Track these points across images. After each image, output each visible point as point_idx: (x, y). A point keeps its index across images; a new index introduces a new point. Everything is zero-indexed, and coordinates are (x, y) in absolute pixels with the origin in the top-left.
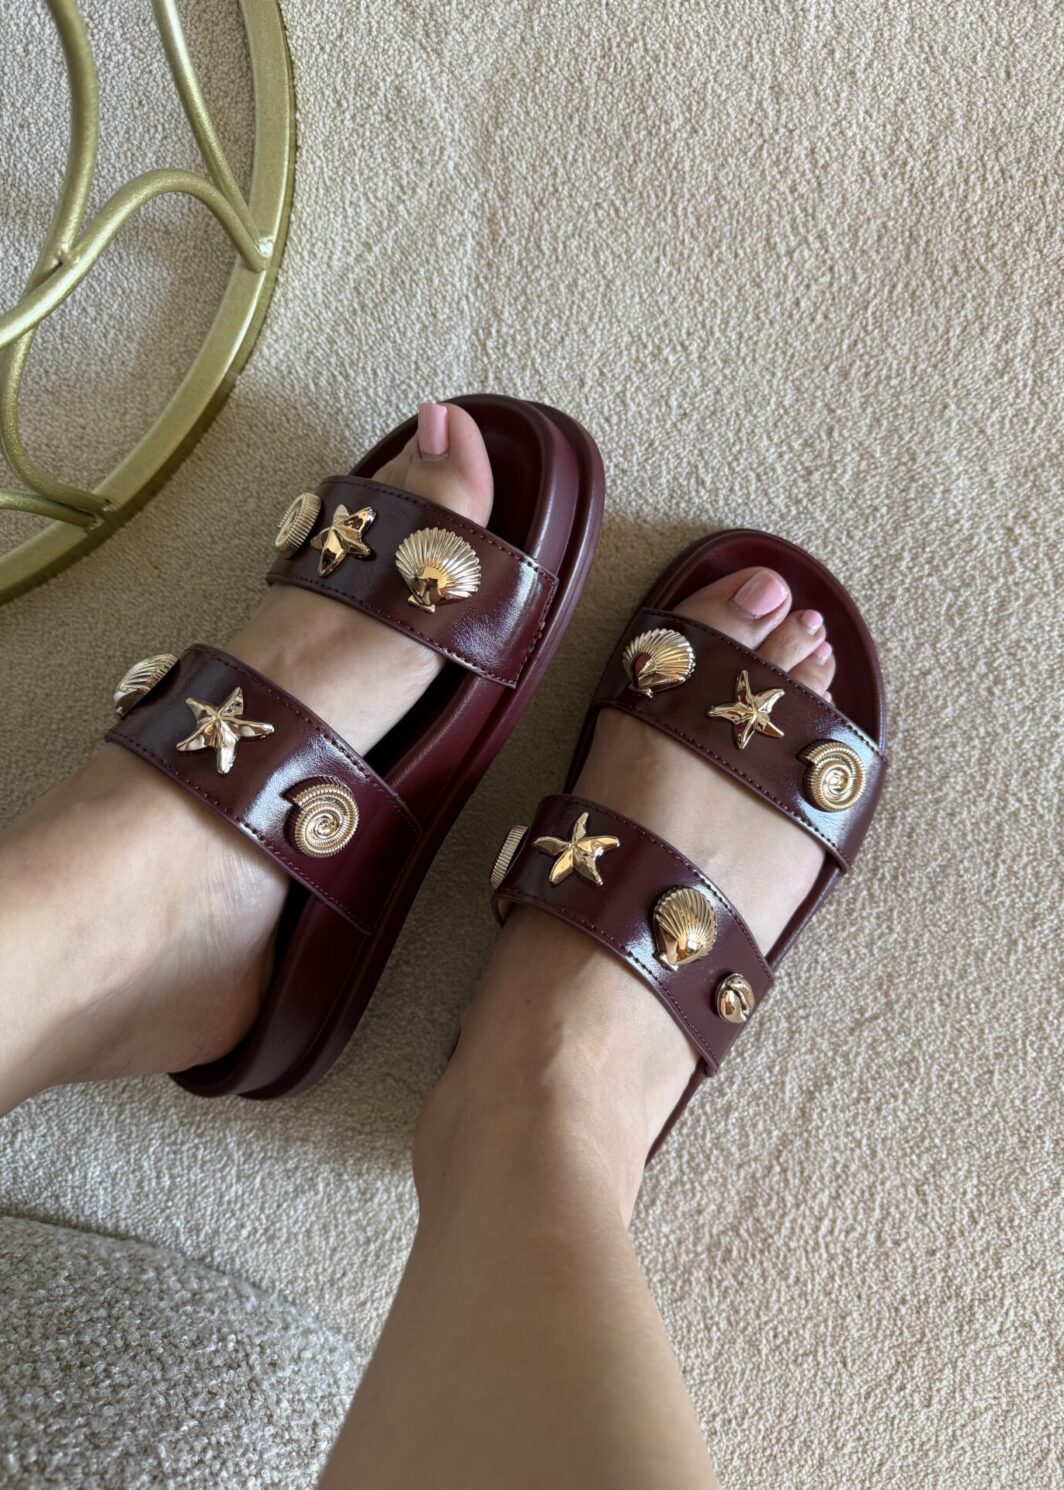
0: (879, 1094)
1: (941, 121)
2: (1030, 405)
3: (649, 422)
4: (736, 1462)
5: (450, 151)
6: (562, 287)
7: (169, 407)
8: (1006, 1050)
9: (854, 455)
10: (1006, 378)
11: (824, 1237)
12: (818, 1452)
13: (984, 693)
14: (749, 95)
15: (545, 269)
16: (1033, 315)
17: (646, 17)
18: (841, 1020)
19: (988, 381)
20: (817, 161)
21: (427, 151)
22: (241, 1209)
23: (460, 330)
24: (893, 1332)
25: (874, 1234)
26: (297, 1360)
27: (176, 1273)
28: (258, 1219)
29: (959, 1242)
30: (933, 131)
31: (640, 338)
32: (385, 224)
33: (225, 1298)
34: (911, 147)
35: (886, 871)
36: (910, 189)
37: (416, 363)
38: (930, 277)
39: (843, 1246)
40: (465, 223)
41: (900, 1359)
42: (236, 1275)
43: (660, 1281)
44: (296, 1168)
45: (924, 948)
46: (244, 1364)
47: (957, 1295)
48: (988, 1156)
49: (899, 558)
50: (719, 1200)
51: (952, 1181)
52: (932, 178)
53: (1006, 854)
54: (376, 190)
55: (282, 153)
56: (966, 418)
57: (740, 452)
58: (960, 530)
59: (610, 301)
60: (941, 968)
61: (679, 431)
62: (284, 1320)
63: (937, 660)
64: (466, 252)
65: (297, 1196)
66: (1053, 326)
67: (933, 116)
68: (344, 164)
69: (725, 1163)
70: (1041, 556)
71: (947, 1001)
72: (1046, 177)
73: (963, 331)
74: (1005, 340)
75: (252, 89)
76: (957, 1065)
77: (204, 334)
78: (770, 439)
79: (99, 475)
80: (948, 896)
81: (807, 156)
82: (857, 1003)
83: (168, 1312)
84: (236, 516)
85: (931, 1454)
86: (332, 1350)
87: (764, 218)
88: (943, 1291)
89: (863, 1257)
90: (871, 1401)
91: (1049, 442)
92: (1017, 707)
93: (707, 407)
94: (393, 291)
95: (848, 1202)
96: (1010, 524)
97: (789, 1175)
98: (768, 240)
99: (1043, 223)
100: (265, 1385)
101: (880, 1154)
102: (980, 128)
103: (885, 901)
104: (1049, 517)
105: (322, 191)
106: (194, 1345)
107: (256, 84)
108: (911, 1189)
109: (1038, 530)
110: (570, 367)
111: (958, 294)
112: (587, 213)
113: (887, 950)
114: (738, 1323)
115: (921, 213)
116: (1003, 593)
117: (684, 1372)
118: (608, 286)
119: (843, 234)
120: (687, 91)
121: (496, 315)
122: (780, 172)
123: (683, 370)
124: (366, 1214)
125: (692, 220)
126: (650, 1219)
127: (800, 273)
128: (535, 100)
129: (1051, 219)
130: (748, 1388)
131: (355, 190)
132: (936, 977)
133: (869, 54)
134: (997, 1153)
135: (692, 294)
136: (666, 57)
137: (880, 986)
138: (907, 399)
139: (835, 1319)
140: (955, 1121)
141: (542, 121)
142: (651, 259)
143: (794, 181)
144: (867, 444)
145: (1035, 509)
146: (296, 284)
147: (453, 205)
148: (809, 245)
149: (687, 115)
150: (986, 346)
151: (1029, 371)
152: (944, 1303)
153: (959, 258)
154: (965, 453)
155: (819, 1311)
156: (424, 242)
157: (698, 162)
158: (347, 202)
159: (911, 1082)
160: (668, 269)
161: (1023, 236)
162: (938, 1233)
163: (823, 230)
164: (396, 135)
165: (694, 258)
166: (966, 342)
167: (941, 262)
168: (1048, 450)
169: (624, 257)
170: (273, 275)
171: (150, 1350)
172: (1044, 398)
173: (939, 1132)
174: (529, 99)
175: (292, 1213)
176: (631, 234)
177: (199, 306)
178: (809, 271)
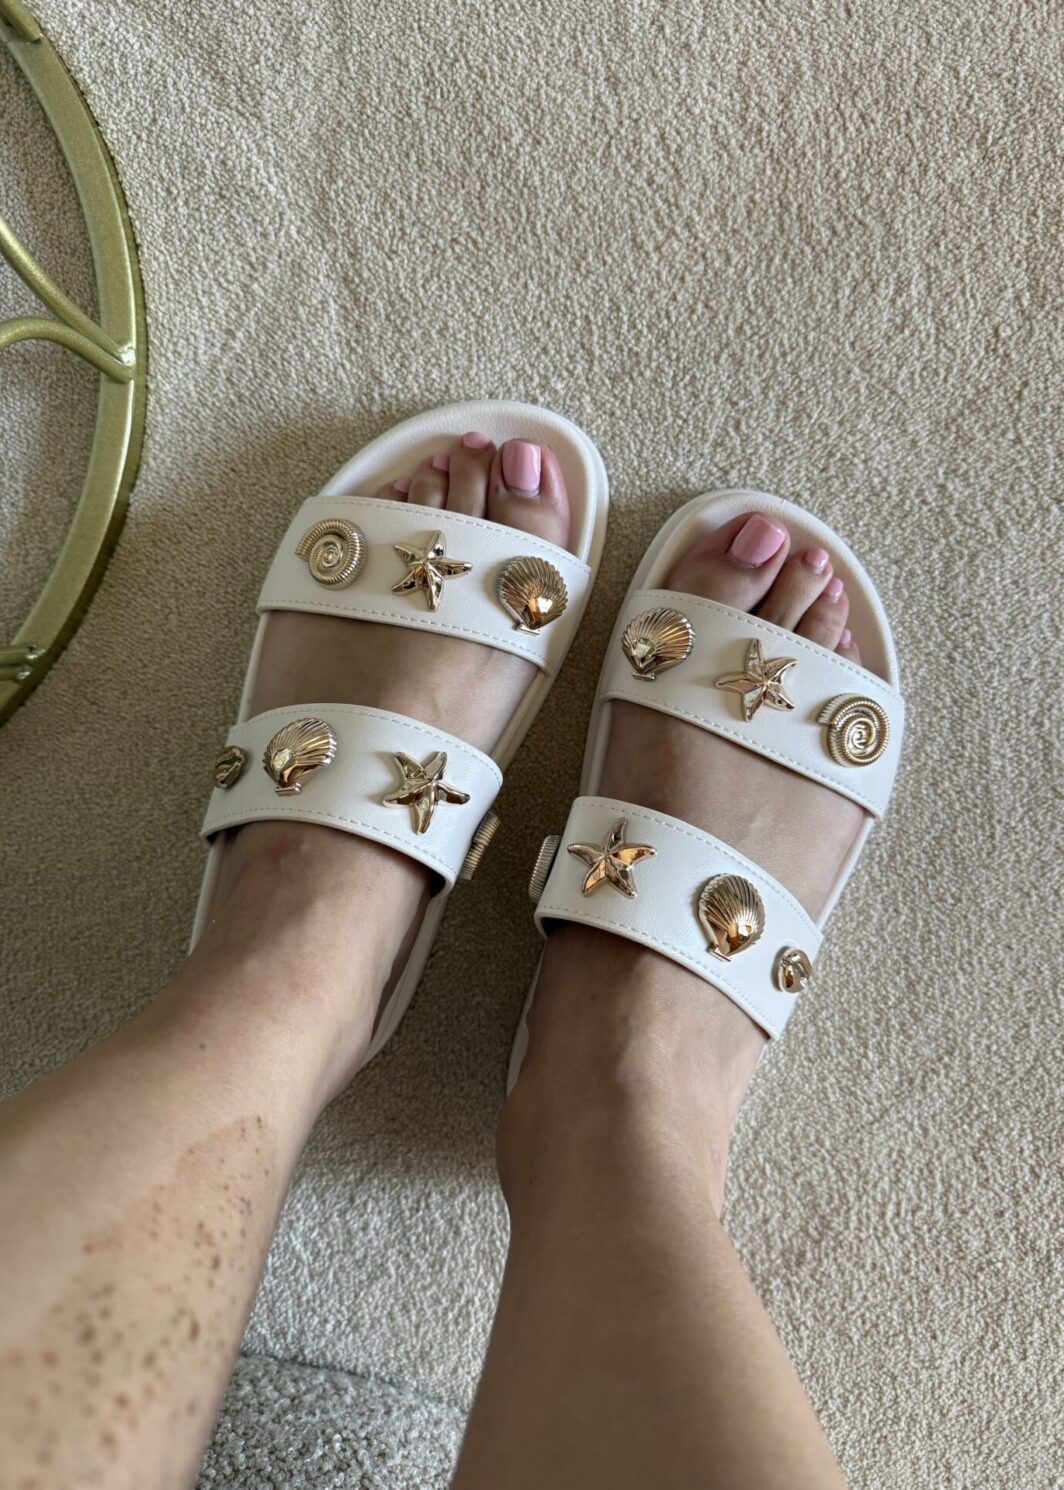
1: (789, 77)
2: (937, 355)
5: (289, 214)
6: (433, 332)
7: (69, 539)
8: (1038, 1002)
9: (767, 444)
10: (907, 332)
11: (892, 1220)
12: (924, 1422)
13: (945, 662)
14: (585, 92)
15: (414, 319)
16: (923, 260)
17: (462, 33)
19: (889, 339)
20: (669, 148)
21: (267, 220)
22: (321, 1306)
24: (977, 1296)
25: (941, 1208)
26: (403, 1444)
27: (271, 1381)
28: (339, 1311)
29: (1025, 1199)
30: (783, 89)
31: (525, 372)
32: (243, 307)
33: (322, 1397)
34: (763, 111)
36: (771, 156)
38: (808, 243)
39: (912, 1225)
40: (323, 285)
41: (989, 1320)
42: (331, 1368)
44: (365, 1257)
46: (353, 1462)
47: (1033, 1249)
48: (1038, 1111)
50: (782, 1207)
51: (1007, 1142)
52: (791, 139)
53: (1000, 813)
54: (226, 274)
55: (121, 254)
56: (874, 381)
58: (889, 497)
59: (484, 338)
62: (385, 1404)
64: (331, 318)
65: (371, 1284)
66: (945, 268)
67: (779, 73)
68: (187, 253)
70: (980, 506)
71: (969, 969)
72: (908, 113)
73: (854, 290)
74: (898, 292)
75: (77, 195)
76: (992, 1027)
77: (86, 459)
79: (16, 623)
81: (657, 144)
83: (270, 1426)
84: (161, 636)
85: (1036, 1402)
86: (437, 1423)
87: (627, 218)
88: (1018, 1248)
89: (935, 1232)
90: (967, 1364)
91: (964, 388)
94: (267, 375)
95: (909, 1183)
96: (941, 481)
98: (634, 240)
99: (915, 163)
100: (377, 1480)
101: (932, 1131)
102: (830, 75)
103: (888, 885)
104: (979, 465)
105: (171, 286)
106: (301, 1454)
107: (79, 188)
108: (968, 1158)
109: (972, 480)
111: (840, 255)
112: (444, 251)
113: (898, 934)
114: (823, 1318)
115: (787, 179)
116: (947, 554)
118: (478, 323)
119: (711, 217)
120: (520, 102)
121: (376, 378)
122: (633, 167)
124: (439, 1286)
125: (553, 236)
127: (672, 267)
128: (367, 146)
129: (922, 156)
130: (843, 1376)
131: (205, 278)
133: (699, 21)
134: (1047, 1106)
135: (564, 315)
136: (491, 70)
138: (806, 372)
139: (918, 1294)
140: (1000, 1083)
141: (378, 165)
142: (519, 286)
143: (649, 173)
144: (777, 430)
145: (964, 460)
146: (167, 387)
147: (306, 272)
148: (677, 236)
149: (526, 126)
150: (880, 303)
151: (929, 319)
152: (1022, 1259)
153: (835, 217)
154: (880, 418)
155: (901, 1289)
156: (286, 317)
157: (547, 174)
158: (200, 292)
159: (950, 1053)
160: (537, 293)
161: (896, 180)
162: (1003, 1194)
163: (689, 217)
164: (233, 212)
165: (562, 275)
166: (857, 302)
167: (817, 225)
168: (965, 397)
169: (491, 290)
170: (142, 383)
171: (259, 1471)
172: (950, 344)
173: (985, 1098)
174: (361, 145)
175: (370, 1300)
176: (494, 265)
177: (76, 431)
178: (681, 262)
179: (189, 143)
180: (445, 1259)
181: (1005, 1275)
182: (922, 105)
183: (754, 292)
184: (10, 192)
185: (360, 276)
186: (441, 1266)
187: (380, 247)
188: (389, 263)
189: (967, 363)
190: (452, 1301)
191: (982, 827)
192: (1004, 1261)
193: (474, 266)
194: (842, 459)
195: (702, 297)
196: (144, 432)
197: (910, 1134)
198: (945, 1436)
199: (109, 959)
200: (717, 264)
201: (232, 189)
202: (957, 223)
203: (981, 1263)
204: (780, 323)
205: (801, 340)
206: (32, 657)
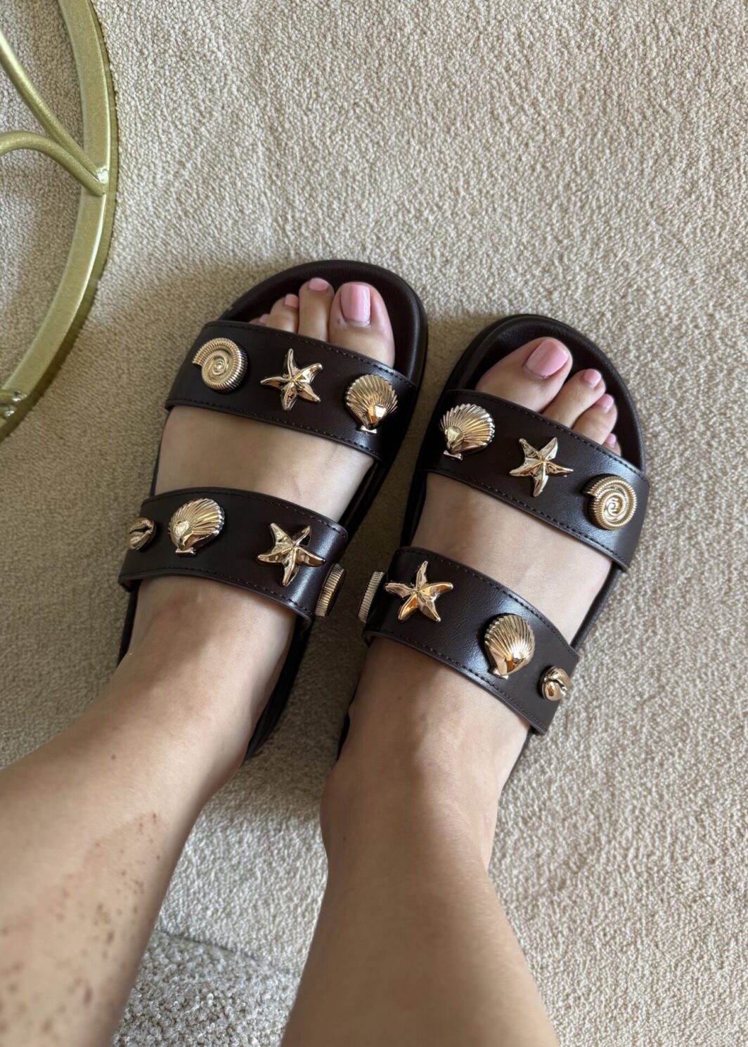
0: (661, 754)
2: (714, 216)
3: (420, 271)
4: (588, 1025)
5: (232, 76)
6: (337, 174)
7: (50, 312)
9: (583, 274)
10: (693, 197)
11: (632, 861)
12: (644, 1009)
13: (705, 447)
15: (322, 162)
16: (710, 143)
18: (626, 704)
19: (680, 201)
20: (523, 43)
21: (215, 79)
22: (204, 897)
23: (263, 220)
24: (690, 921)
25: (669, 855)
26: (259, 1003)
27: (163, 950)
28: (217, 902)
29: (732, 851)
30: (613, 4)
31: (404, 206)
32: (192, 144)
33: (201, 965)
34: (597, 20)
35: (648, 588)
36: (601, 55)
37: (233, 251)
38: (624, 124)
39: (646, 866)
40: (254, 132)
41: (698, 939)
42: (208, 943)
43: (516, 908)
44: (239, 863)
45: (683, 643)
46: (221, 1015)
47: (734, 889)
49: (627, 351)
50: (551, 845)
51: (721, 809)
52: (617, 44)
54: (181, 118)
55: (103, 98)
56: (666, 232)
57: (494, 284)
58: (671, 322)
59: (375, 179)
60: (699, 654)
61: (444, 275)
62: (247, 973)
63: (665, 426)
64: (258, 158)
65: (242, 883)
66: (726, 149)
68: (153, 101)
69: (553, 819)
70: (738, 332)
71: (705, 678)
72: (706, 30)
73: (656, 162)
74: (689, 166)
75: (72, 51)
76: (716, 725)
77: (67, 252)
78: (516, 271)
79: (7, 374)
80: (696, 601)
81: (515, 40)
82: (636, 690)
83: (161, 984)
84: (115, 390)
85: (727, 1000)
86: (284, 989)
87: (488, 96)
88: (723, 887)
89: (661, 873)
90: (679, 969)
91: (733, 242)
92: (731, 454)
93: (463, 253)
94: (207, 197)
95: (647, 834)
96: (711, 311)
97: (601, 819)
98: (492, 113)
99: (709, 68)
100: (239, 1029)
101: (666, 797)
103: (649, 611)
104: (740, 301)
105: (139, 125)
106: (183, 1007)
107: (74, 45)
108: (692, 819)
109: (734, 313)
110: (353, 237)
111: (648, 134)
112: (347, 112)
113: (654, 648)
114: (576, 929)
115: (611, 74)
116: (711, 368)
117: (542, 968)
118: (371, 168)
119: (552, 99)
121: (290, 204)
122: (496, 56)
123: (440, 226)
124: (293, 888)
125: (431, 105)
126: (504, 867)
127: (520, 135)
128: (294, 27)
129: (714, 63)
130: (589, 973)
131: (165, 120)
132: (695, 661)
135: (438, 165)
137: (652, 674)
138: (616, 222)
139: (647, 918)
140: (719, 766)
141: (302, 42)
142: (403, 142)
143: (507, 62)
144: (591, 263)
145: (729, 297)
146: (131, 202)
147: (242, 121)
148: (525, 112)
149: (416, 20)
150: (675, 173)
151: (711, 188)
152: (726, 896)
153: (645, 105)
154: (668, 260)
155: (634, 913)
156: (225, 154)
157: (429, 57)
158: (160, 131)
159: (684, 741)
160: (417, 148)
161: (694, 81)
162: (715, 847)
163: (535, 98)
164: (189, 71)
165: (436, 135)
166: (658, 172)
167: (632, 111)
168: (733, 249)
169: (382, 143)
170: (113, 198)
171: (151, 1017)
172: (726, 208)
173: (708, 775)
174: (290, 26)
175: (241, 895)
176: (385, 124)
177: (60, 231)
178: (527, 132)
179: (159, 16)
180: (298, 868)
181: (712, 906)
182: (718, 24)
183: (580, 158)
184: (21, 45)
185: (283, 126)
186: (295, 874)
187: (299, 105)
188: (305, 118)
189: (737, 223)
190: (302, 900)
191: (723, 572)
192: (712, 896)
193: (369, 125)
194: (638, 290)
195: (541, 160)
196: (112, 235)
197: (649, 797)
198: (659, 1021)
199: (62, 630)
200: (553, 136)
201: (190, 53)
202: (737, 116)
203: (695, 897)
204: (598, 183)
205: (613, 197)
206: (16, 400)
